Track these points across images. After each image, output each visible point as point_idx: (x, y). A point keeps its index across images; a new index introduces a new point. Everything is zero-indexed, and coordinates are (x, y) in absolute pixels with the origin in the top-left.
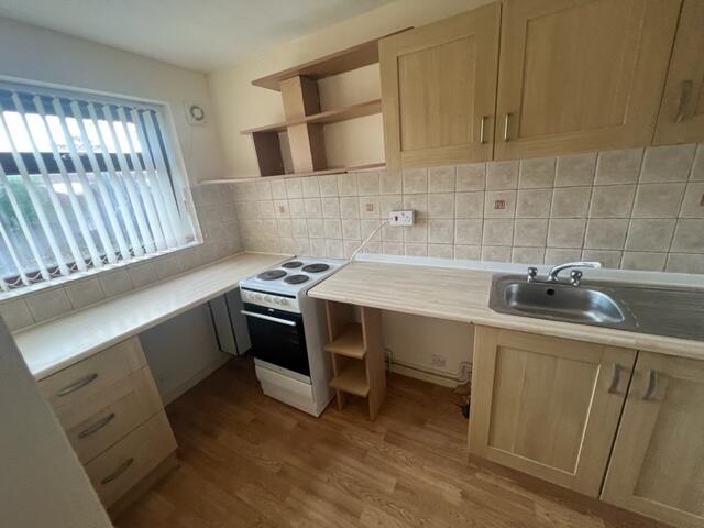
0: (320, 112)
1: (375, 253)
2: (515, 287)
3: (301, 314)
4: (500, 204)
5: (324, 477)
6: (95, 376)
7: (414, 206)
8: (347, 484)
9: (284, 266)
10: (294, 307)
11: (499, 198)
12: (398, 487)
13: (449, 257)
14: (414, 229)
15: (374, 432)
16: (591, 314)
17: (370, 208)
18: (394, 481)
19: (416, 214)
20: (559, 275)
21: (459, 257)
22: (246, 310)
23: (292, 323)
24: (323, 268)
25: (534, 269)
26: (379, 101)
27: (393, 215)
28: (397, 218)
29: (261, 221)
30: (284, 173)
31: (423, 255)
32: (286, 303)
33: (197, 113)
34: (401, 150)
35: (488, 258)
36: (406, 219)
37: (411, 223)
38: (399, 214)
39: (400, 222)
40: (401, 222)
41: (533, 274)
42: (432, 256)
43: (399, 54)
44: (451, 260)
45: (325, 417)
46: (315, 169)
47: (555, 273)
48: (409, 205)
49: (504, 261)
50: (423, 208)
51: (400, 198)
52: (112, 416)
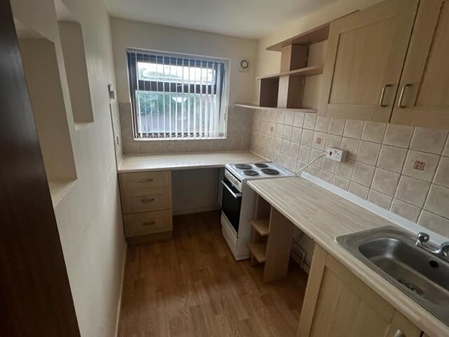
0: (306, 67)
1: (314, 175)
2: (393, 242)
3: (241, 193)
4: (419, 165)
5: (217, 287)
6: (151, 180)
7: (348, 147)
8: (223, 298)
9: (256, 164)
10: (239, 187)
11: (419, 159)
12: (246, 321)
13: (363, 198)
14: (343, 166)
17: (319, 141)
18: (247, 317)
21: (371, 201)
22: (224, 181)
24: (274, 173)
27: (329, 150)
28: (331, 153)
29: (261, 134)
31: (344, 189)
32: (237, 184)
33: (245, 64)
34: (329, 102)
35: (396, 211)
36: (337, 156)
37: (340, 161)
38: (333, 150)
39: (332, 157)
42: (351, 192)
43: (341, 32)
44: (365, 201)
45: (241, 263)
46: (288, 107)
48: (345, 146)
49: (410, 220)
50: (355, 150)
52: (153, 200)
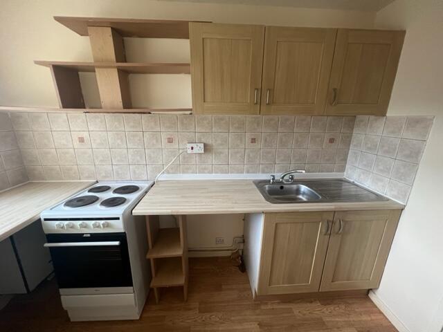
0: (126, 62)
1: (175, 173)
2: (267, 187)
3: (125, 233)
4: (253, 141)
7: (203, 140)
9: (90, 191)
10: (118, 227)
11: (253, 137)
14: (203, 156)
15: (190, 309)
16: (300, 197)
17: (170, 141)
19: (205, 145)
20: (285, 178)
21: (232, 173)
23: (117, 243)
24: (133, 189)
25: (273, 176)
26: (188, 65)
27: (190, 146)
30: (85, 108)
31: (209, 173)
32: (108, 226)
34: (204, 101)
35: (248, 172)
36: (199, 148)
37: (203, 151)
38: (194, 145)
39: (194, 151)
40: (196, 150)
41: (273, 179)
42: (215, 173)
43: (204, 37)
44: (227, 175)
47: (283, 178)
48: (200, 139)
50: (209, 142)
51: (193, 134)
